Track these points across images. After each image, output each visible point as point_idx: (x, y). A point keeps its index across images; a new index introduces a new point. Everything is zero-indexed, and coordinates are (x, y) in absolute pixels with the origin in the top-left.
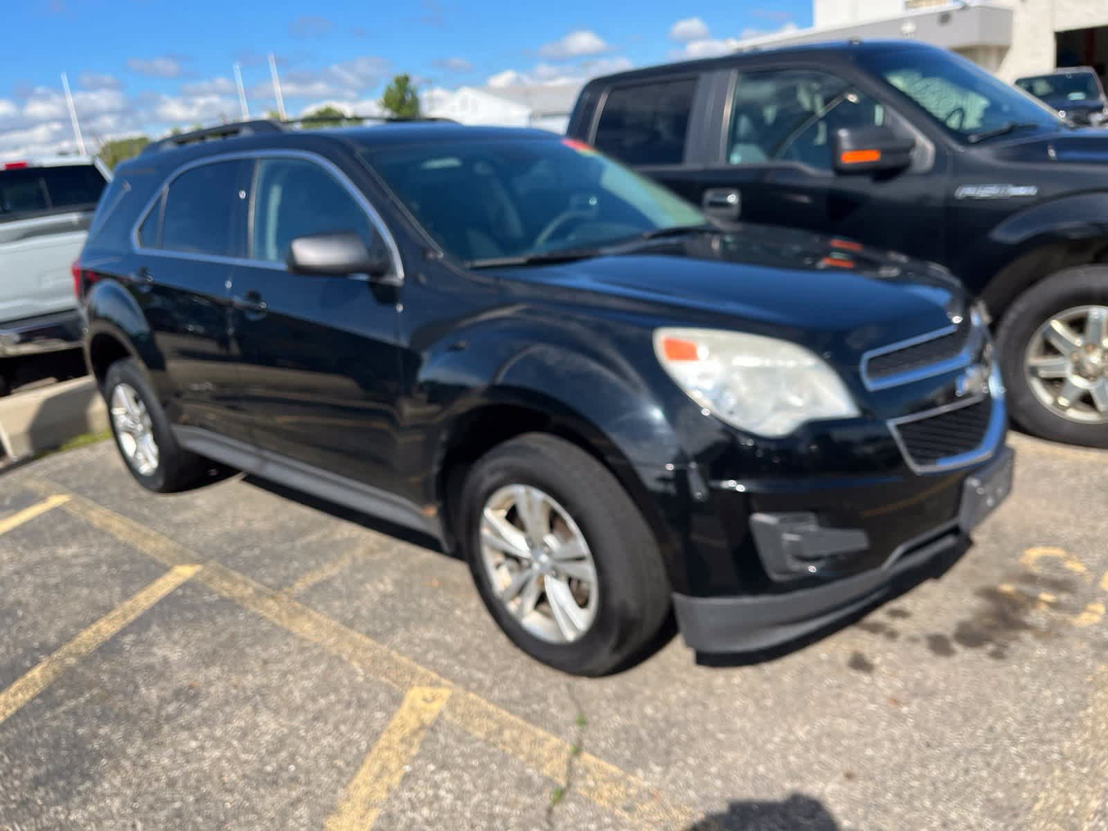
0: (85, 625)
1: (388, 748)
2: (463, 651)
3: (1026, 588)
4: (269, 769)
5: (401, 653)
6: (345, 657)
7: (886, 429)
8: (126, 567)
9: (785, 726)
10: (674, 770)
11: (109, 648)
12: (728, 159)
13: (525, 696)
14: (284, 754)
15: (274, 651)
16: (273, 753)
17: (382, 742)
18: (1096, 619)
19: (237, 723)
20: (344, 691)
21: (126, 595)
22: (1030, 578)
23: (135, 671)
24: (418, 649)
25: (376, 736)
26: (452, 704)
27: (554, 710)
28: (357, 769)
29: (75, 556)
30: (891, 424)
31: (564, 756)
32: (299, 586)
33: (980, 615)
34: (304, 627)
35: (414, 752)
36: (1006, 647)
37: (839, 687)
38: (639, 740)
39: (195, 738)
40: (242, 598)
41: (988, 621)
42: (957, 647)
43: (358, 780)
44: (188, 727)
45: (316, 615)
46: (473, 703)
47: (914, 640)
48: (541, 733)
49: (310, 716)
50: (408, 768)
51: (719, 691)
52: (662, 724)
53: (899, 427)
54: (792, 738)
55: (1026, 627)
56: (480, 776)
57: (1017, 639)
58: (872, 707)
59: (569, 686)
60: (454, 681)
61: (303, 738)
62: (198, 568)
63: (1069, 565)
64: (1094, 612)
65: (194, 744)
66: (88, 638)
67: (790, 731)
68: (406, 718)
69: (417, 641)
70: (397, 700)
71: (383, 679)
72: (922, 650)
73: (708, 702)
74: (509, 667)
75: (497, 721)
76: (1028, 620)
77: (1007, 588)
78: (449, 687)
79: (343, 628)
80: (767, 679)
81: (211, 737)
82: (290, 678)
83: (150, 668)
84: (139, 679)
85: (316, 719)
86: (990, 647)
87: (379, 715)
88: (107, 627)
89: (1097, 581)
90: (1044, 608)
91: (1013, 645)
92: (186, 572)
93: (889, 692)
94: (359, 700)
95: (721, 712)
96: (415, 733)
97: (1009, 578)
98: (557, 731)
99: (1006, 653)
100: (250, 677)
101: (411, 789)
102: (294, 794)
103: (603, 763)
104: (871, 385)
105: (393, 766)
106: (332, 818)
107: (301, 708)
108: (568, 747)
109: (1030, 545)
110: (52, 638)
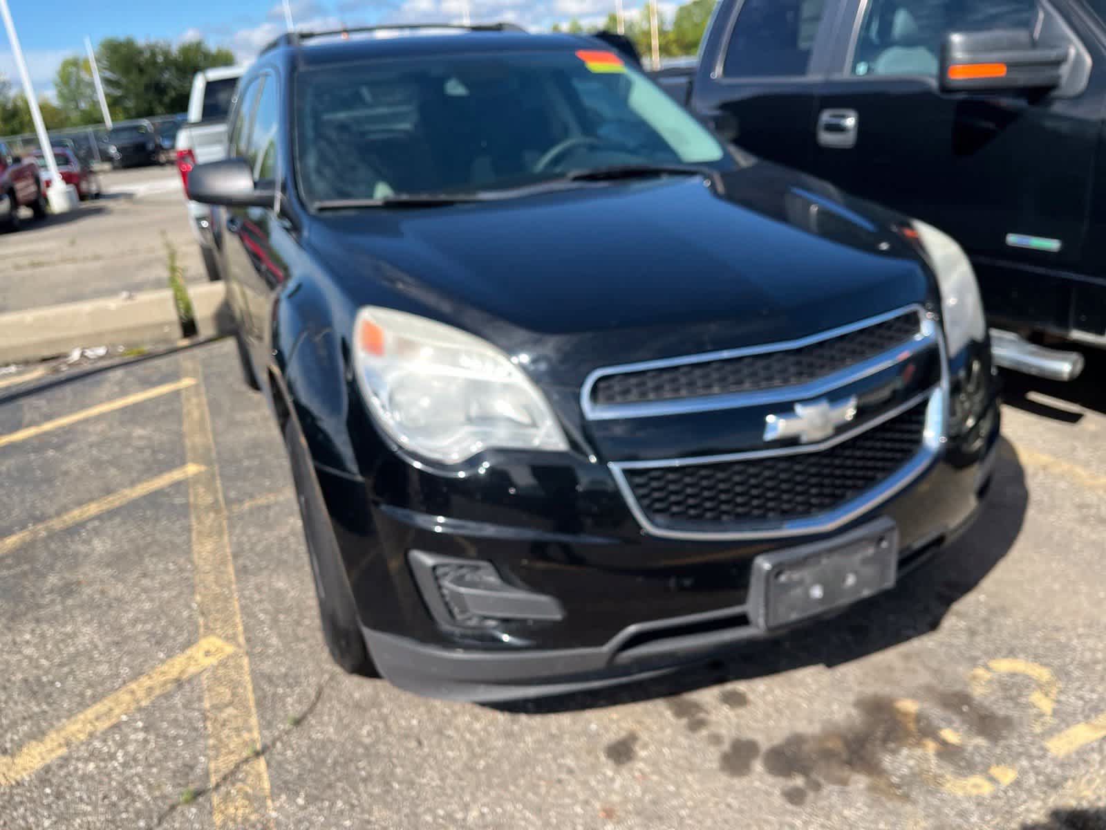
0: (80, 504)
1: (133, 692)
2: (288, 611)
3: (936, 713)
4: (45, 679)
5: (242, 596)
6: (200, 588)
7: (609, 472)
8: (161, 456)
9: (467, 798)
10: (312, 809)
11: (73, 531)
12: (854, 68)
13: (286, 675)
14: (66, 669)
15: (161, 566)
16: (61, 665)
17: (133, 686)
18: (987, 789)
19: (69, 629)
20: (163, 622)
21: (133, 483)
22: (956, 702)
23: (65, 555)
24: (257, 597)
25: (135, 676)
26: (223, 664)
27: (289, 700)
28: (95, 702)
29: (141, 438)
30: (616, 468)
31: (245, 754)
32: (247, 505)
33: (832, 732)
34: (204, 550)
35: (144, 703)
36: (817, 787)
37: (571, 771)
38: (323, 761)
39: (33, 631)
40: (196, 507)
41: (835, 745)
42: (758, 766)
43: (81, 717)
44: (38, 621)
45: (226, 538)
46: (239, 667)
47: (716, 739)
48: (254, 721)
49: (117, 639)
50: (124, 718)
51: (451, 732)
52: (360, 750)
53: (629, 473)
54: (459, 816)
55: (873, 769)
56: (160, 749)
57: (844, 782)
58: (578, 809)
59: (332, 678)
60: (248, 640)
61: (91, 658)
62: (203, 468)
63: (1036, 697)
64: (992, 779)
65: (28, 637)
66: (76, 514)
67: (466, 808)
68: (176, 666)
69: (265, 589)
70: (189, 644)
71: (201, 621)
72: (711, 758)
73: (425, 742)
74: (304, 640)
75: (234, 695)
76: (887, 761)
77: (909, 706)
78: (239, 646)
79: (230, 558)
80: (509, 735)
81: (43, 636)
82: (144, 596)
83: (76, 555)
84: (59, 565)
85: (117, 643)
86: (799, 781)
87: (161, 655)
88: (93, 509)
89: (1050, 732)
90: (931, 746)
91: (830, 789)
92: (192, 469)
93: (615, 798)
94: (165, 635)
95: (425, 759)
96: (165, 683)
97: (929, 691)
98: (268, 725)
99: (811, 795)
100: (120, 586)
101: (105, 741)
102: (36, 709)
103: (265, 776)
104: (593, 412)
105: (117, 711)
106: (34, 743)
107: (121, 629)
108: (259, 747)
109: (1012, 653)
110: (51, 511)
